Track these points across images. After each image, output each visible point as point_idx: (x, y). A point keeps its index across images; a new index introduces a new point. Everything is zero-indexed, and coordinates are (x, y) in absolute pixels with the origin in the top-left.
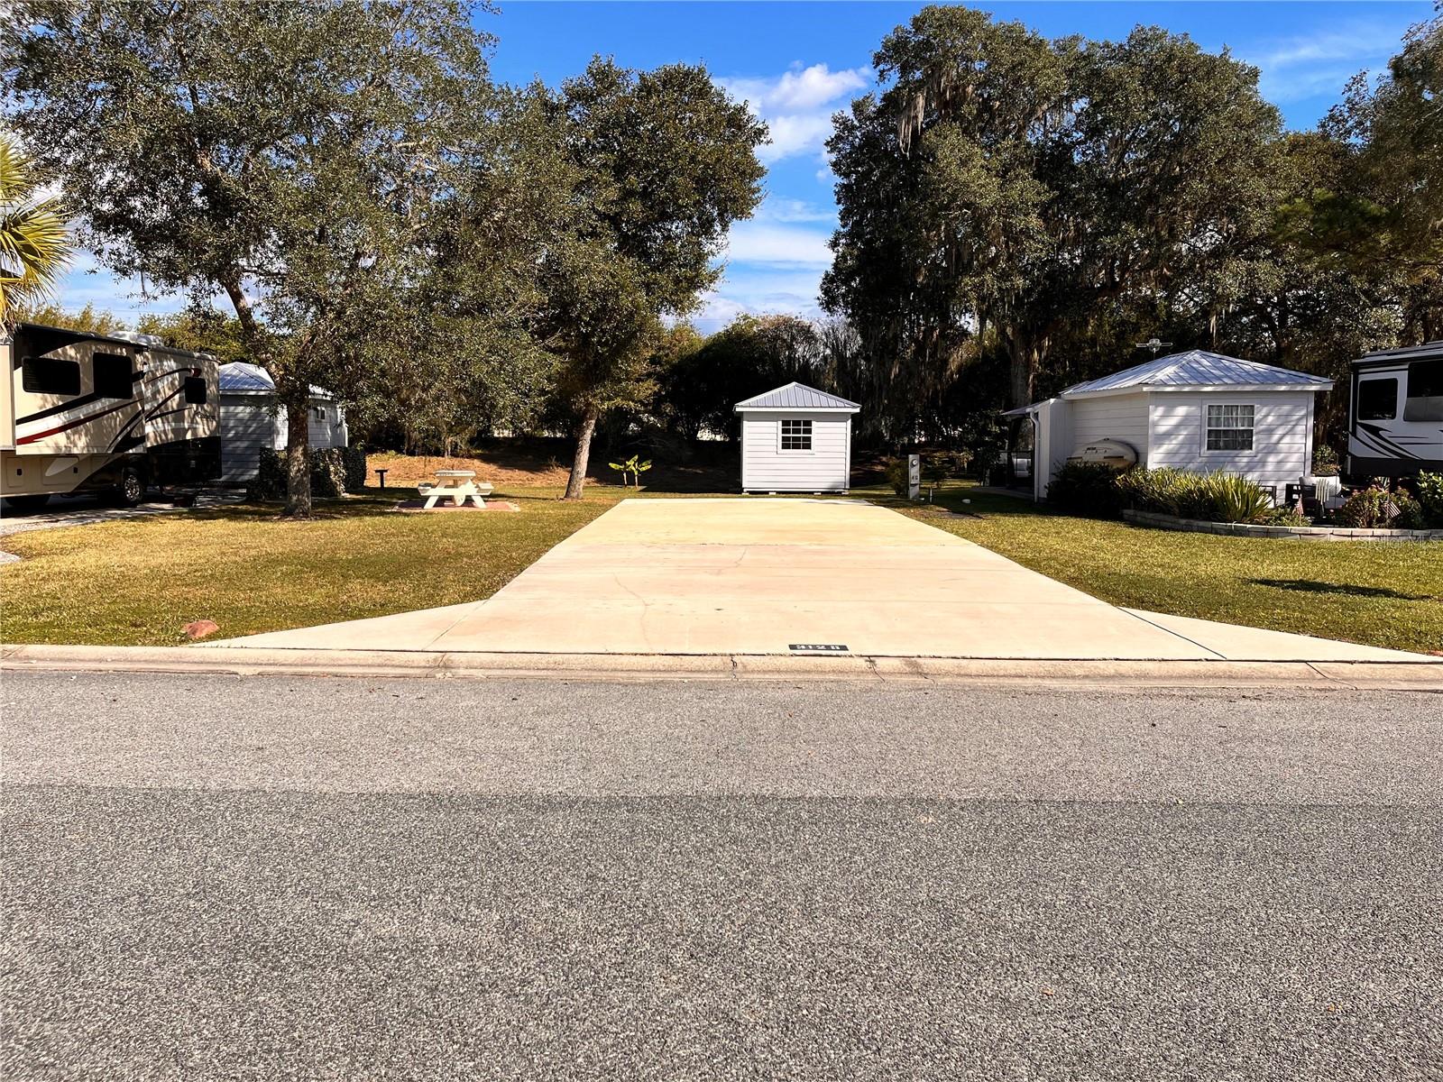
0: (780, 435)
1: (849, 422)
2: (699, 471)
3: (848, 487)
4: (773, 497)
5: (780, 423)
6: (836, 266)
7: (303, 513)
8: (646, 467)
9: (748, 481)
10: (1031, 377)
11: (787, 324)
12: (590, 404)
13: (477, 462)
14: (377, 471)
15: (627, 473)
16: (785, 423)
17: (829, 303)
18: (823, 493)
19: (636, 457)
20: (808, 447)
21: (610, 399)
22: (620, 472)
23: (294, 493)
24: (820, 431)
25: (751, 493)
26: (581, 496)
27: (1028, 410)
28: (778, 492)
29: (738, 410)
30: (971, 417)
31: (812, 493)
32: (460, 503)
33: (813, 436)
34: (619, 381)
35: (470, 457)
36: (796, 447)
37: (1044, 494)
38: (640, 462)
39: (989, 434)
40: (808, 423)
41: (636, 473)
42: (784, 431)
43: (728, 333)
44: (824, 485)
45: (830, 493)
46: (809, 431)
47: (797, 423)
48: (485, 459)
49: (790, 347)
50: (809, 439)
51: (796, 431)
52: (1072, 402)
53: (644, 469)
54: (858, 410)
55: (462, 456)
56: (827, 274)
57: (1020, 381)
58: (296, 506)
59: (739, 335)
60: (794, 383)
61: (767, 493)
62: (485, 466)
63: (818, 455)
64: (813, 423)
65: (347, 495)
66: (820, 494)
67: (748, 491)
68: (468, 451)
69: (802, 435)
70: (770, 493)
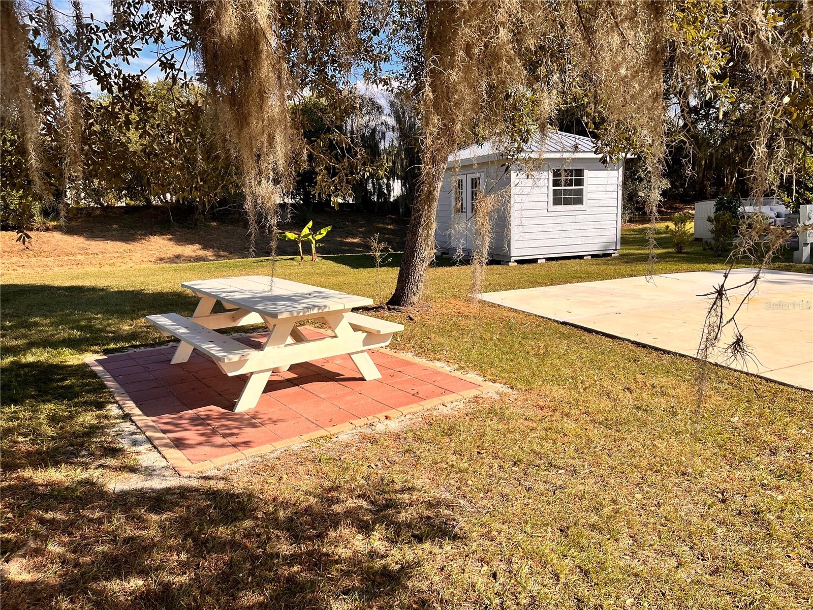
0: (552, 188)
1: (621, 170)
3: (618, 247)
5: (551, 175)
9: (517, 249)
15: (302, 242)
16: (556, 174)
18: (593, 256)
19: (310, 224)
20: (579, 201)
22: (295, 242)
24: (595, 181)
25: (519, 262)
28: (547, 259)
33: (586, 188)
36: (567, 202)
38: (314, 230)
40: (580, 172)
41: (314, 242)
42: (556, 183)
44: (593, 246)
45: (598, 256)
46: (580, 182)
47: (569, 172)
50: (581, 192)
51: (567, 182)
55: (38, 230)
61: (536, 261)
63: (589, 211)
64: (586, 172)
66: (590, 257)
67: (516, 261)
68: (44, 223)
69: (574, 187)
70: (539, 261)
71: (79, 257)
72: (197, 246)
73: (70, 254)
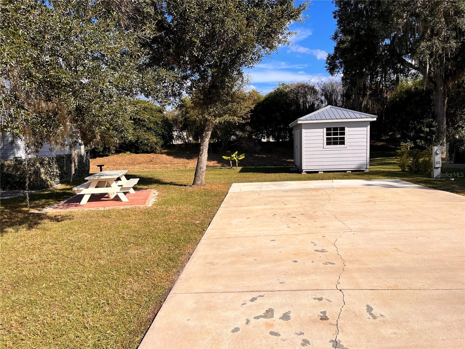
0: (325, 137)
1: (369, 127)
3: (368, 167)
5: (325, 129)
9: (306, 166)
13: (164, 156)
14: (98, 166)
15: (232, 161)
16: (328, 129)
18: (352, 171)
19: (237, 152)
20: (343, 143)
21: (220, 116)
22: (228, 160)
24: (350, 133)
25: (307, 172)
28: (324, 172)
29: (299, 122)
30: (412, 124)
31: (346, 172)
33: (346, 136)
35: (162, 153)
36: (335, 143)
39: (423, 132)
40: (343, 129)
41: (237, 161)
42: (328, 134)
43: (276, 92)
44: (353, 166)
45: (357, 171)
46: (343, 134)
47: (335, 129)
48: (168, 154)
50: (344, 138)
51: (336, 134)
53: (241, 158)
54: (375, 119)
55: (158, 153)
57: (440, 104)
59: (281, 92)
60: (329, 106)
61: (317, 172)
62: (168, 157)
63: (348, 148)
64: (346, 128)
66: (350, 172)
67: (305, 172)
68: (160, 151)
69: (339, 136)
70: (319, 172)
71: (168, 165)
73: (165, 164)
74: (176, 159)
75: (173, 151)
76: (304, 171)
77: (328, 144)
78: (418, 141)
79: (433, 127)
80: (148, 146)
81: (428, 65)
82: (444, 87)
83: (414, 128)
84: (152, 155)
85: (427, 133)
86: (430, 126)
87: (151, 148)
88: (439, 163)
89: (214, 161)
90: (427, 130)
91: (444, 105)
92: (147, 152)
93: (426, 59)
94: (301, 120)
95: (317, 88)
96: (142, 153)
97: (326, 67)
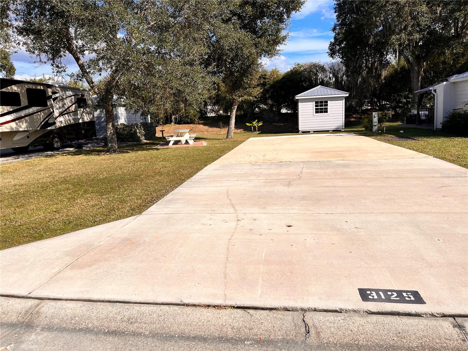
0: (315, 108)
1: (344, 100)
2: (281, 124)
3: (344, 128)
4: (312, 134)
5: (314, 103)
6: (335, 38)
7: (114, 151)
8: (260, 124)
9: (301, 128)
10: (420, 77)
11: (315, 66)
12: (234, 99)
13: (201, 126)
14: (161, 131)
15: (253, 127)
16: (316, 103)
17: (332, 53)
18: (333, 131)
19: (257, 120)
20: (326, 112)
21: (242, 96)
22: (251, 127)
23: (110, 143)
24: (331, 105)
25: (302, 132)
26: (233, 137)
27: (431, 89)
28: (314, 131)
29: (296, 98)
30: (393, 96)
31: (328, 131)
32: (184, 143)
33: (329, 107)
34: (246, 88)
35: (199, 124)
36: (321, 112)
37: (440, 126)
38: (258, 122)
39: (401, 103)
40: (327, 102)
41: (257, 127)
42: (316, 106)
43: (291, 71)
44: (333, 128)
45: (336, 131)
46: (327, 105)
47: (321, 102)
48: (204, 124)
49: (316, 75)
50: (327, 108)
51: (321, 106)
52: (454, 83)
53: (260, 125)
54: (348, 95)
55: (196, 124)
56: (331, 43)
57: (415, 80)
58: (111, 148)
59: (296, 71)
60: (320, 86)
61: (309, 132)
62: (204, 127)
63: (330, 115)
64: (329, 102)
65: (145, 141)
68: (198, 122)
69: (324, 107)
70: (311, 132)
71: (205, 133)
72: (242, 130)
73: (203, 132)
74: (210, 128)
75: (208, 122)
76: (300, 131)
77: (316, 112)
78: (398, 109)
79: (409, 98)
80: (188, 118)
81: (398, 53)
82: (418, 67)
83: (395, 99)
84: (192, 125)
85: (405, 104)
86: (406, 97)
87: (191, 119)
88: (376, 123)
89: (241, 129)
90: (405, 101)
91: (418, 81)
92: (188, 123)
93: (396, 49)
94: (298, 97)
95: (327, 67)
96: (184, 124)
97: (328, 53)
